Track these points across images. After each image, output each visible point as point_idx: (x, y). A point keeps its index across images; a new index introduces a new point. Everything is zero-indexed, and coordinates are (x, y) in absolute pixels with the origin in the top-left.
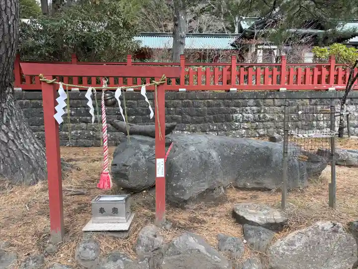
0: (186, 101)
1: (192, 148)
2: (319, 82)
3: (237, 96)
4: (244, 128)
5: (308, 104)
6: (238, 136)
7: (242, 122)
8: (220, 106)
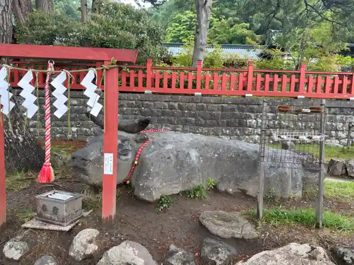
0: (200, 104)
1: (169, 147)
2: (340, 91)
3: (251, 102)
4: (257, 134)
5: (327, 112)
6: (251, 141)
7: (256, 128)
8: (234, 111)
